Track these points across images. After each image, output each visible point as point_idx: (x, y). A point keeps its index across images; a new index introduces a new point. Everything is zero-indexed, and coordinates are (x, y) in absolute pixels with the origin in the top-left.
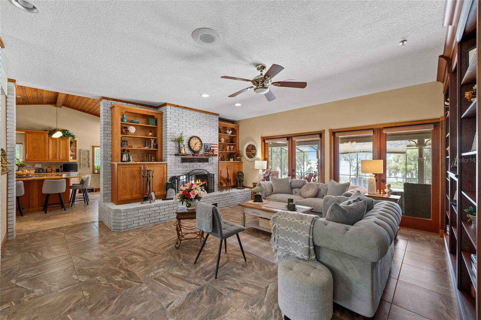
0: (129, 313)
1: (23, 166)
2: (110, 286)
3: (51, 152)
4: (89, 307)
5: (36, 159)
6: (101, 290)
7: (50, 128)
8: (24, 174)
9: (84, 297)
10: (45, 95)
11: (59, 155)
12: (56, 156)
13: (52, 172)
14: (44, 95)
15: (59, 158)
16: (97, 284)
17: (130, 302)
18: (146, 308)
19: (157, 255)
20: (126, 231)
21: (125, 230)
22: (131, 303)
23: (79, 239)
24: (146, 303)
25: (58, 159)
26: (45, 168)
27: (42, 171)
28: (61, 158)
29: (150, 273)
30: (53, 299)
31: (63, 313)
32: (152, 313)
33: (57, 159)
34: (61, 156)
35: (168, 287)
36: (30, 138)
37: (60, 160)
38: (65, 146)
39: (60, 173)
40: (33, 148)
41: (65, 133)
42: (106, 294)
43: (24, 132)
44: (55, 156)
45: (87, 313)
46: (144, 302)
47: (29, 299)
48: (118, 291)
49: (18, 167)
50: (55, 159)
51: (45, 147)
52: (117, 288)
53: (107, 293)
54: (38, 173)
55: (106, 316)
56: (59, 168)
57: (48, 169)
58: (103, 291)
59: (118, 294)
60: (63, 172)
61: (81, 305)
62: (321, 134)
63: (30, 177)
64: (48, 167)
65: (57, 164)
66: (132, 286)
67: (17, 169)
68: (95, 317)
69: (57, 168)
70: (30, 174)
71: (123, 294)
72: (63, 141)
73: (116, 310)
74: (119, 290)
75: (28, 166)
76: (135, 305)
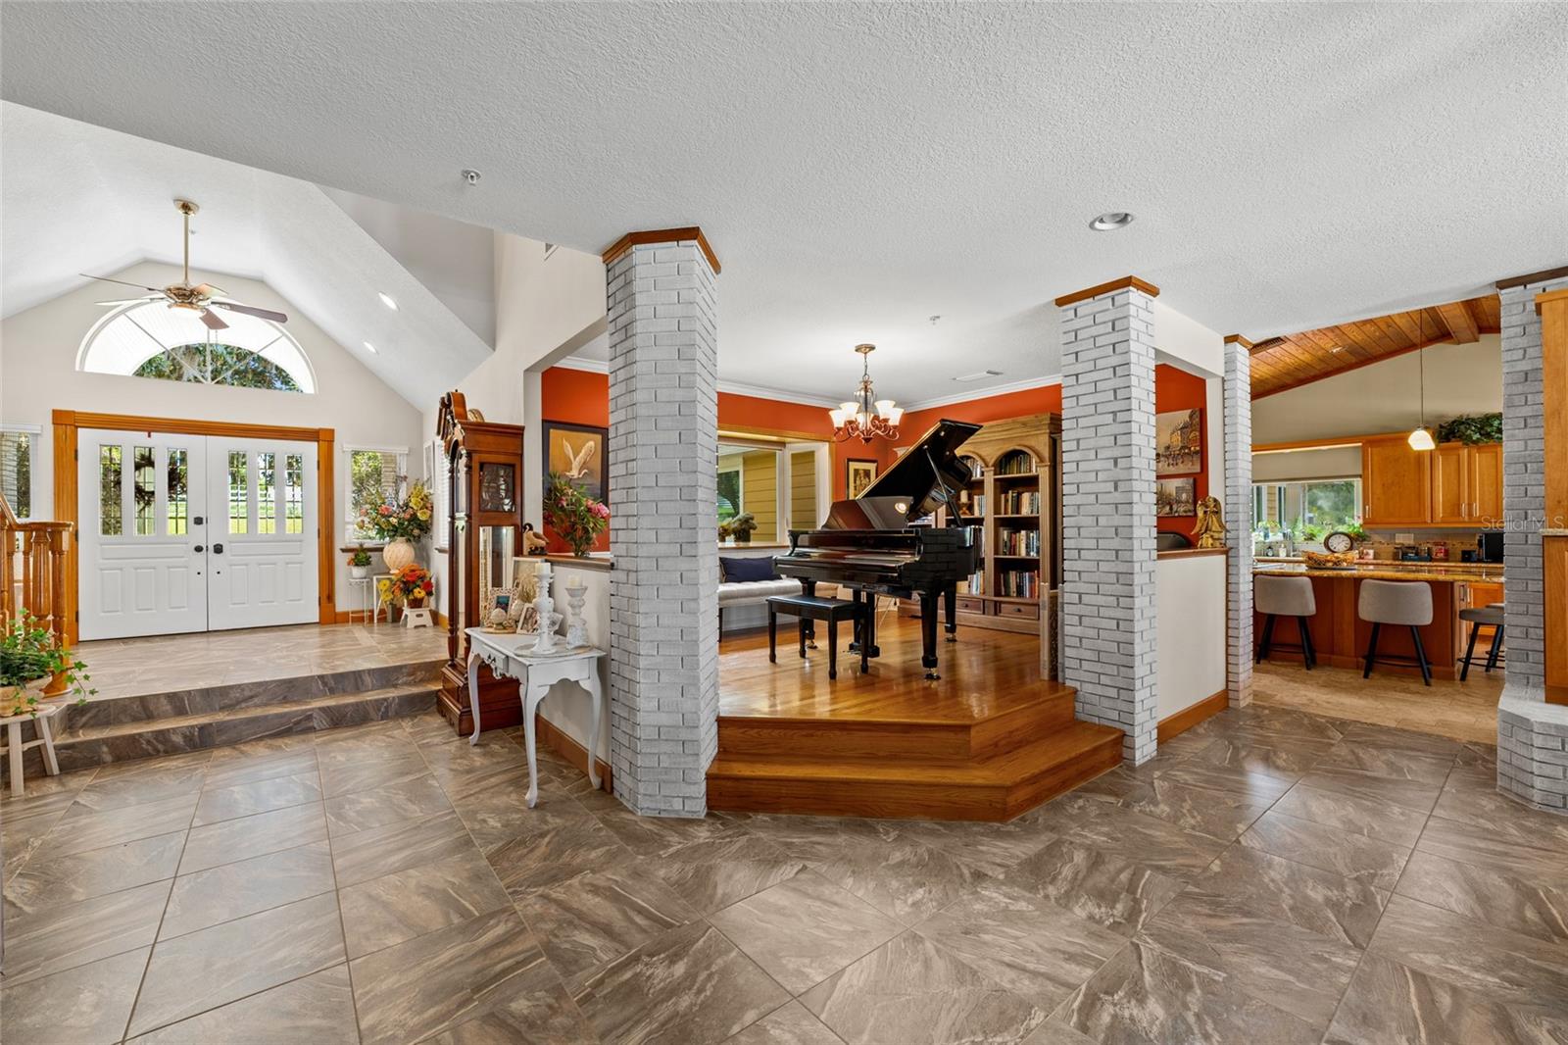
0: (1235, 959)
1: (1364, 540)
3: (1440, 497)
5: (1392, 520)
7: (1442, 416)
8: (1329, 561)
9: (1206, 869)
10: (1402, 323)
11: (1470, 505)
12: (1459, 506)
13: (1446, 560)
14: (1401, 325)
15: (1470, 514)
17: (1265, 948)
18: (1281, 988)
19: (1553, 942)
20: (1549, 816)
21: (1552, 811)
22: (1267, 952)
23: (1359, 765)
24: (1297, 984)
25: (1466, 519)
26: (1425, 547)
27: (1417, 554)
28: (1477, 513)
29: (1426, 953)
30: (1163, 834)
31: (1148, 862)
32: (1276, 1009)
33: (1461, 519)
34: (1476, 506)
35: (1425, 1022)
36: (1375, 458)
37: (1473, 519)
38: (1494, 470)
39: (1473, 565)
40: (1383, 485)
41: (1492, 425)
43: (1360, 444)
44: (1454, 508)
46: (1298, 977)
47: (1140, 811)
49: (1349, 541)
50: (1456, 519)
51: (1420, 480)
54: (1403, 559)
56: (1475, 547)
57: (1434, 549)
60: (1487, 562)
61: (1183, 875)
63: (1343, 569)
64: (1436, 544)
65: (1467, 533)
67: (1348, 546)
69: (1467, 548)
70: (1345, 560)
72: (1483, 455)
75: (1376, 538)
76: (1267, 962)
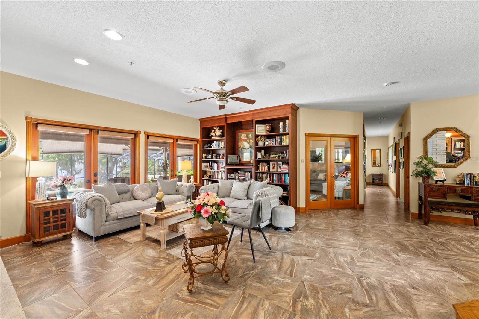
2: (324, 301)
4: (351, 297)
6: (334, 303)
16: (332, 315)
42: (333, 295)
45: (354, 293)
48: (323, 289)
52: (321, 293)
53: (331, 296)
55: (344, 281)
58: (333, 301)
59: (325, 288)
62: (136, 134)
66: (311, 285)
68: (351, 285)
71: (322, 285)
73: (336, 279)
74: (321, 291)
